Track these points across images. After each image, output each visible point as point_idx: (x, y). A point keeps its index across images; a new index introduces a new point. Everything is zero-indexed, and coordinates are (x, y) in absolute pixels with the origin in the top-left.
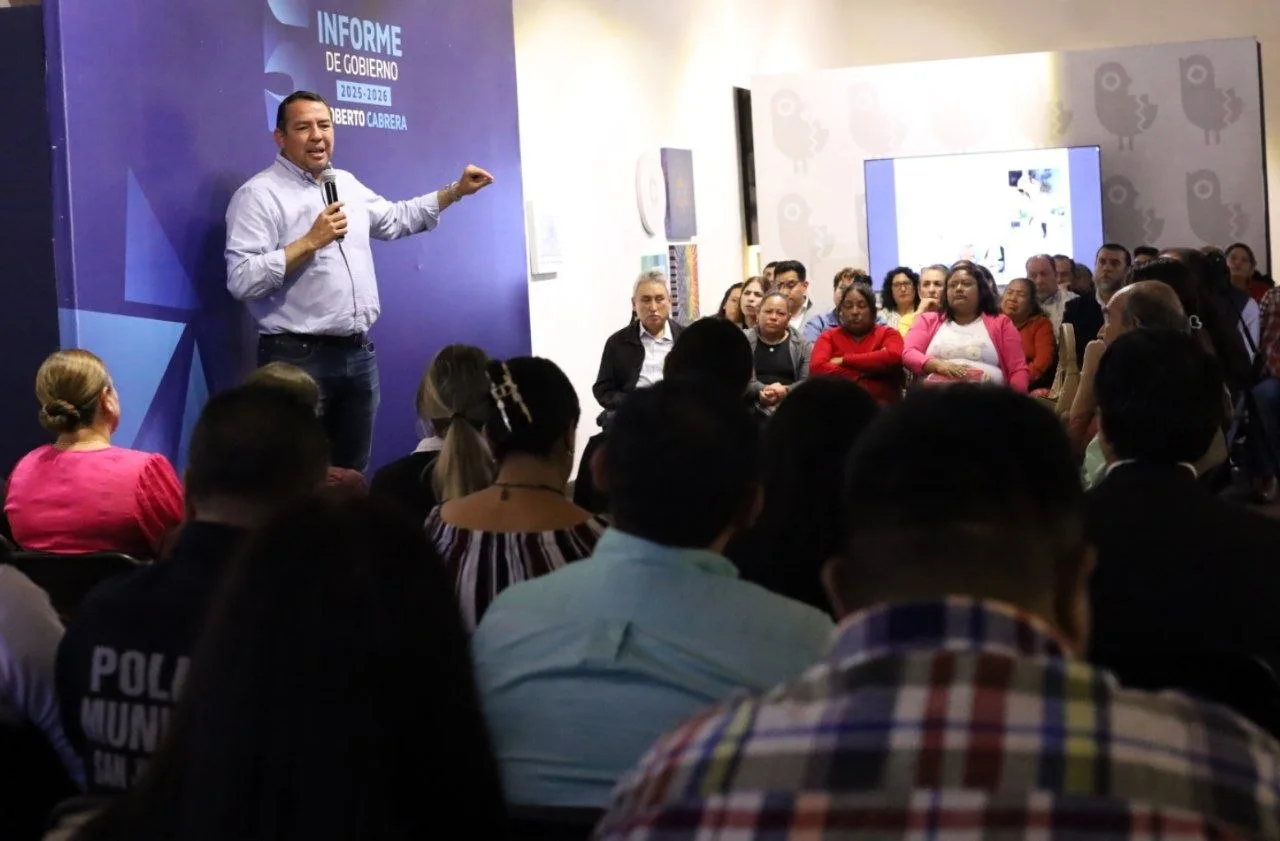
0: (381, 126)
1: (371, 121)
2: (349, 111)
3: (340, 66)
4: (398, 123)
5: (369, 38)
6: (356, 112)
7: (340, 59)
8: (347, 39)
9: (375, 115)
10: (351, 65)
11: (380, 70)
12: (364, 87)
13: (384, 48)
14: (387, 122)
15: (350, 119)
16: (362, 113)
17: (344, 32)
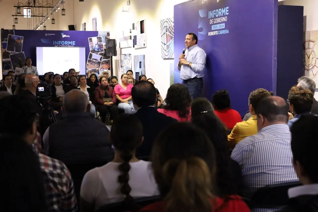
0: (222, 34)
1: (219, 33)
2: (214, 32)
3: (213, 22)
4: (226, 32)
5: (220, 13)
6: (216, 32)
7: (213, 20)
8: (215, 15)
9: (220, 31)
10: (215, 21)
11: (222, 20)
12: (218, 25)
13: (224, 14)
14: (223, 32)
15: (214, 33)
16: (217, 31)
17: (214, 14)
